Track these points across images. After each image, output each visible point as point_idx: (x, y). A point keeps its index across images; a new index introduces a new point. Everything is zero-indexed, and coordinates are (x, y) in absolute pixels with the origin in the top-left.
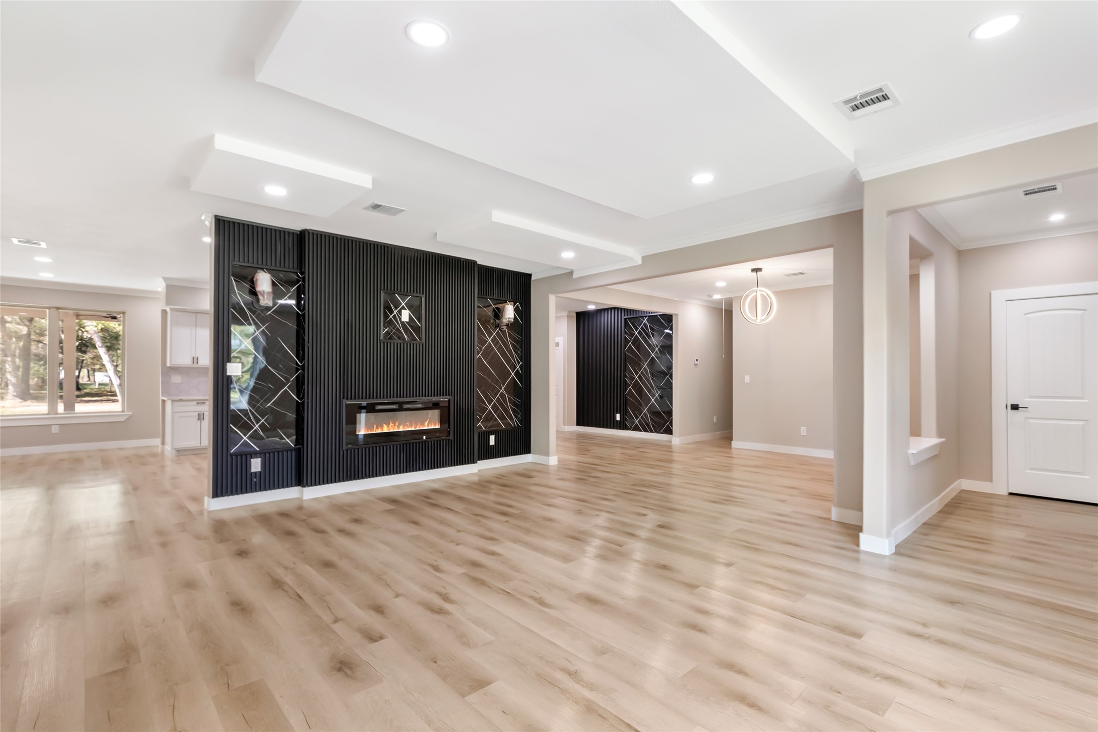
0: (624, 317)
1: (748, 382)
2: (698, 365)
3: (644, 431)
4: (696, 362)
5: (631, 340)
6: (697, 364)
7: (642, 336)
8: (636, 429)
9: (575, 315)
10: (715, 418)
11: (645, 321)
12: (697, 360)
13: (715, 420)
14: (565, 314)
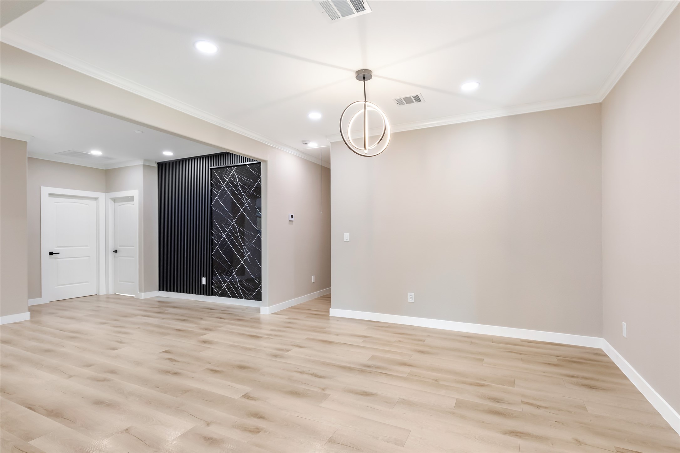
0: (210, 168)
1: (348, 240)
2: (294, 223)
3: (233, 297)
4: (291, 219)
5: (218, 194)
6: (292, 221)
7: (230, 189)
8: (224, 294)
9: (156, 166)
10: (313, 277)
11: (233, 172)
12: (292, 216)
13: (313, 281)
14: (141, 163)
